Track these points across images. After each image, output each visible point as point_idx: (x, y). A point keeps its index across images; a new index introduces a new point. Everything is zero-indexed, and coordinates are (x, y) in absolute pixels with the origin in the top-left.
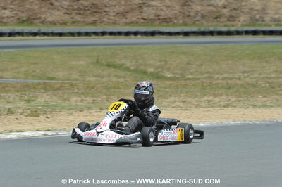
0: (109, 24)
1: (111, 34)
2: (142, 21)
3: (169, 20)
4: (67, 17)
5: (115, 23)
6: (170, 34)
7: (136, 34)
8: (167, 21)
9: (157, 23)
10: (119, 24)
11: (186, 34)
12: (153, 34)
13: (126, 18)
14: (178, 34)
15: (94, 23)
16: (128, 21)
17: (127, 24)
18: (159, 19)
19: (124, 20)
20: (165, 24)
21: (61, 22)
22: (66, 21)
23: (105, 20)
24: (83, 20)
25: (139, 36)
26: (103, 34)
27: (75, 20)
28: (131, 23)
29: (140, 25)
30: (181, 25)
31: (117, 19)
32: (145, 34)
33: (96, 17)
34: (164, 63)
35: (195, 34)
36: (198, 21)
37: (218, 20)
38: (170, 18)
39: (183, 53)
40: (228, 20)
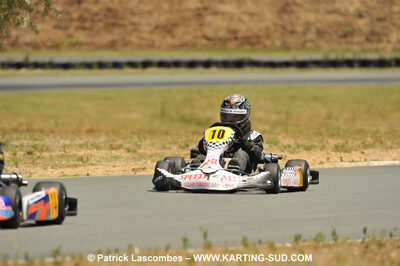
0: (140, 47)
2: (204, 41)
3: (254, 40)
4: (59, 35)
5: (151, 46)
6: (272, 65)
7: (207, 64)
8: (251, 41)
9: (232, 45)
10: (159, 48)
11: (302, 65)
12: (239, 64)
13: (173, 36)
14: (287, 64)
15: (112, 45)
16: (176, 42)
17: (175, 47)
18: (236, 38)
19: (169, 40)
20: (247, 47)
21: (49, 44)
22: (58, 41)
23: (134, 39)
24: (89, 40)
25: (214, 69)
26: (146, 64)
27: (74, 40)
28: (182, 46)
30: (277, 49)
31: (156, 38)
32: (225, 64)
34: (283, 116)
35: (318, 64)
36: (312, 41)
37: (349, 39)
38: (258, 37)
39: (316, 99)
40: (368, 40)
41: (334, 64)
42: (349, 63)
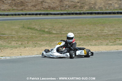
0: (28, 10)
1: (29, 14)
2: (43, 9)
3: (54, 8)
4: (10, 8)
5: (31, 10)
6: (55, 14)
7: (40, 14)
8: (53, 9)
9: (49, 9)
11: (62, 14)
12: (47, 14)
13: (36, 8)
14: (58, 14)
15: (22, 10)
16: (36, 9)
18: (50, 8)
19: (35, 9)
20: (52, 10)
21: (8, 10)
22: (10, 9)
23: (27, 8)
24: (17, 9)
25: (41, 16)
26: (26, 14)
27: (13, 9)
28: (38, 10)
29: (42, 11)
30: (59, 10)
31: (32, 8)
32: (44, 14)
33: (23, 7)
34: (52, 27)
35: (66, 14)
36: (67, 8)
37: (75, 8)
38: (55, 8)
39: (61, 23)
40: (80, 8)
41: (69, 14)
42: (73, 14)
